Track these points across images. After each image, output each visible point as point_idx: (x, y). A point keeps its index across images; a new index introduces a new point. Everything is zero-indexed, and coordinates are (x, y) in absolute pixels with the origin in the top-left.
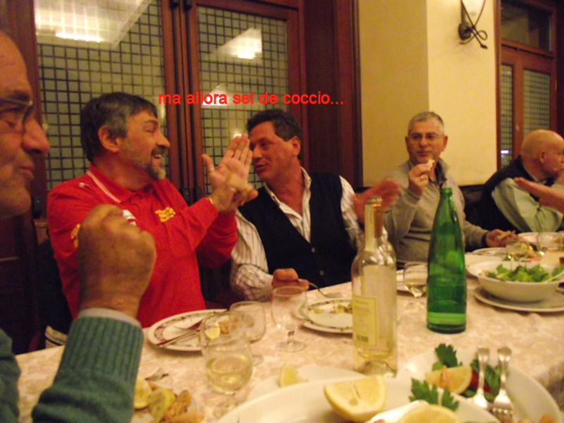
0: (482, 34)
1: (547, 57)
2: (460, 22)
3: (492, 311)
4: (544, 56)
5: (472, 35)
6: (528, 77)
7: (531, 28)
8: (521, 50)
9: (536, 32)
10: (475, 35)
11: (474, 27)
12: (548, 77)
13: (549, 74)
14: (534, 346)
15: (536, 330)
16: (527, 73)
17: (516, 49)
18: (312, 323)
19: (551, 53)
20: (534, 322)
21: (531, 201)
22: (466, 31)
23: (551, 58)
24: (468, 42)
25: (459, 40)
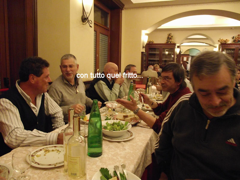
0: (90, 21)
1: (107, 30)
2: (82, 15)
3: (108, 142)
4: (106, 29)
5: (87, 21)
6: (101, 36)
7: (102, 17)
8: (99, 26)
9: (104, 19)
10: (88, 22)
11: (87, 18)
12: (107, 37)
13: (108, 36)
14: (127, 157)
15: (125, 149)
16: (100, 34)
17: (97, 25)
18: (39, 164)
19: (108, 28)
20: (123, 146)
21: (108, 89)
22: (84, 19)
23: (108, 30)
24: (85, 24)
25: (82, 22)
